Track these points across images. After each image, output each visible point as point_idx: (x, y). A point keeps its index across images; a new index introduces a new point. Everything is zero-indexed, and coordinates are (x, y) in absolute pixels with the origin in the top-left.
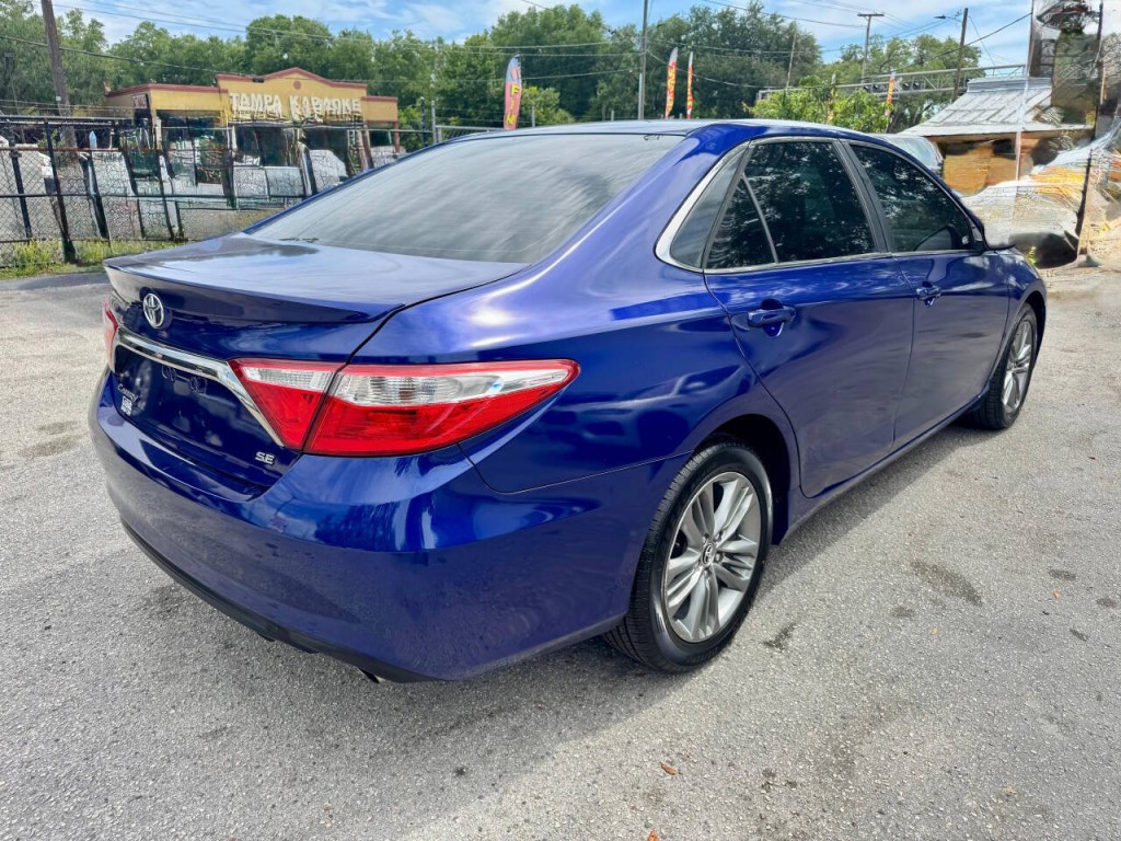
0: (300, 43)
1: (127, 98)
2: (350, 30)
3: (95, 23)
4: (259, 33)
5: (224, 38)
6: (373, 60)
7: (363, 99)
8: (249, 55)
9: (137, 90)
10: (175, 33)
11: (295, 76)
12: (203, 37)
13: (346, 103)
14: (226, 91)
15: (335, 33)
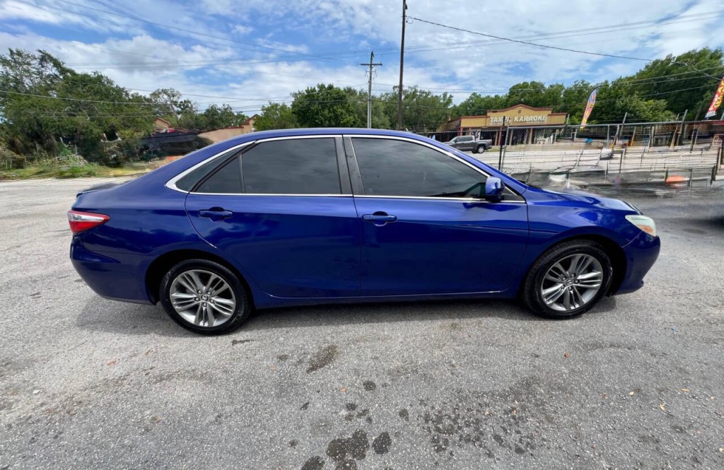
0: (529, 93)
1: (453, 123)
2: (554, 84)
3: (451, 96)
4: (514, 91)
5: (501, 95)
6: (562, 96)
7: (549, 115)
8: (507, 100)
9: (457, 119)
10: (483, 96)
11: (520, 108)
12: (493, 96)
13: (540, 118)
14: (489, 117)
15: (547, 86)
